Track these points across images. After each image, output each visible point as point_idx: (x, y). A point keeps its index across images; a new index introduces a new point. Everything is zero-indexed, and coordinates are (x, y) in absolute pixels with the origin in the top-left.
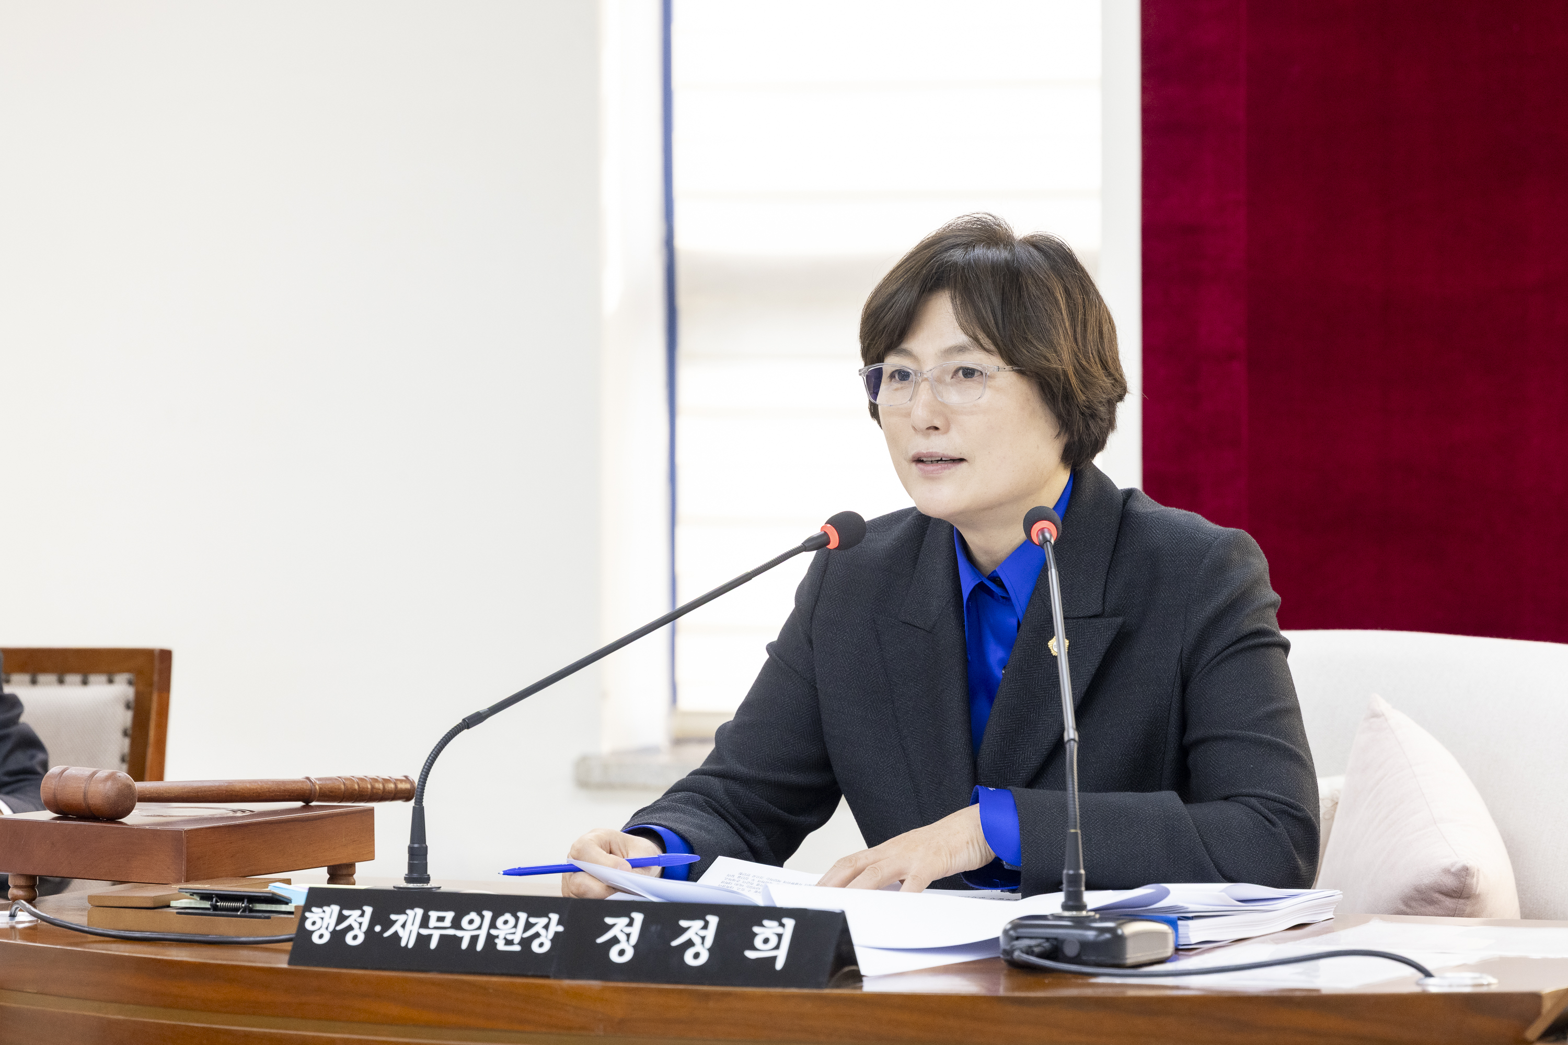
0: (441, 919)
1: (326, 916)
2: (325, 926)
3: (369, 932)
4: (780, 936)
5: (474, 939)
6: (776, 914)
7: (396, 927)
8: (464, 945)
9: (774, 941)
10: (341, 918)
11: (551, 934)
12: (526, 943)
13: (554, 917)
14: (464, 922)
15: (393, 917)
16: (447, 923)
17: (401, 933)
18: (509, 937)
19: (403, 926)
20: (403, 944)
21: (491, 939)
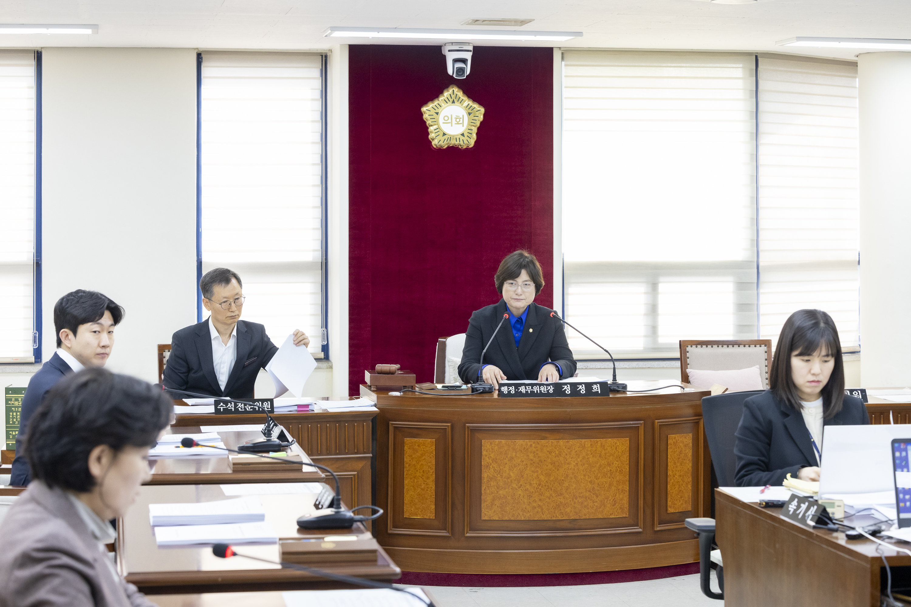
0: (528, 388)
1: (505, 388)
2: (505, 390)
3: (515, 391)
4: (598, 387)
5: (537, 391)
6: (596, 383)
7: (520, 390)
8: (536, 392)
9: (597, 388)
10: (508, 389)
11: (552, 390)
12: (548, 391)
13: (552, 386)
14: (534, 388)
15: (519, 388)
16: (530, 388)
17: (521, 390)
18: (544, 390)
19: (522, 389)
20: (523, 393)
21: (540, 391)
